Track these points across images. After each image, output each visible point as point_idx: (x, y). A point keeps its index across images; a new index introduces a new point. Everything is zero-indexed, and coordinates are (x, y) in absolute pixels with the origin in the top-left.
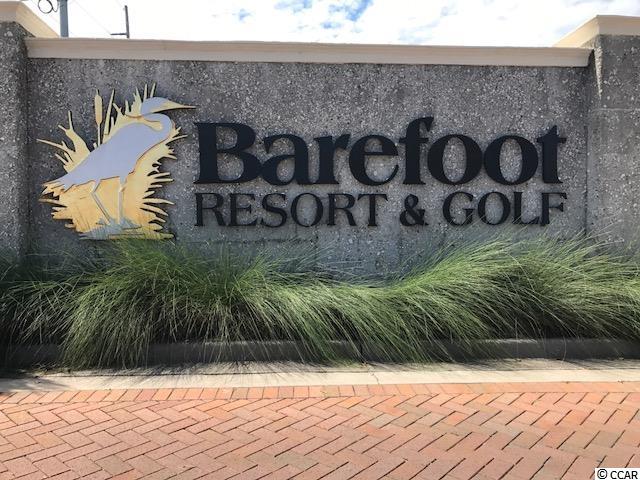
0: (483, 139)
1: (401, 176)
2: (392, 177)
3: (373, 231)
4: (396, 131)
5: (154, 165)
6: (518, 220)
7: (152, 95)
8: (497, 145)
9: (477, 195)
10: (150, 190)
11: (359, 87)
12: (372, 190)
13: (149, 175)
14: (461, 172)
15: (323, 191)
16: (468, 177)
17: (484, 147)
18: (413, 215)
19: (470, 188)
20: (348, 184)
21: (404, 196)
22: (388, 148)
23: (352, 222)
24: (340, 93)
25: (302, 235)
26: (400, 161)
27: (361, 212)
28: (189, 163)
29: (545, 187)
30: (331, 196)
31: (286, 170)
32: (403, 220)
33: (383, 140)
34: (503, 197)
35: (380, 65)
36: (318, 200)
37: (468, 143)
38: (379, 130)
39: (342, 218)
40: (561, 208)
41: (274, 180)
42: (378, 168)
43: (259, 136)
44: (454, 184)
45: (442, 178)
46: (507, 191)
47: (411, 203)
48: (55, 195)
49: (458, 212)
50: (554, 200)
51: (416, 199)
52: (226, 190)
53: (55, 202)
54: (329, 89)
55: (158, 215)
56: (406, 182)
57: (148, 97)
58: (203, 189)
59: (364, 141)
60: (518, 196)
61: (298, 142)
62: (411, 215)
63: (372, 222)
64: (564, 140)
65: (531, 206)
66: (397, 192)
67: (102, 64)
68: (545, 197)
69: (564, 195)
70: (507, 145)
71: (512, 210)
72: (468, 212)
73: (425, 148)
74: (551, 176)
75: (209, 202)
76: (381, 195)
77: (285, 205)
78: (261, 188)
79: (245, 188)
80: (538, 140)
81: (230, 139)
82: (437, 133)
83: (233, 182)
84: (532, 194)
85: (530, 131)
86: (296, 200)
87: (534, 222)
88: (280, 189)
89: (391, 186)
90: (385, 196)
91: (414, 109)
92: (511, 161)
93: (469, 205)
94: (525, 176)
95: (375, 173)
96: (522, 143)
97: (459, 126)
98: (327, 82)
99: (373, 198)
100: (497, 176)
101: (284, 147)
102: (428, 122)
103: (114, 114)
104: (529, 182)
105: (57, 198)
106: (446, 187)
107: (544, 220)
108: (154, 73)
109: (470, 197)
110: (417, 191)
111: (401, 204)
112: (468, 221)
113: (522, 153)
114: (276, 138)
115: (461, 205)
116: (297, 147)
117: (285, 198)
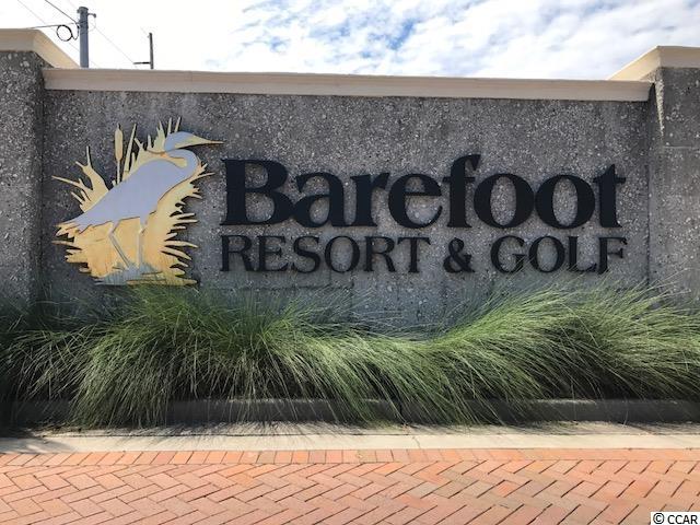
0: (535, 179)
1: (445, 218)
2: (435, 220)
3: (414, 278)
4: (439, 170)
5: (177, 205)
6: (573, 267)
7: (176, 129)
8: (550, 185)
9: (529, 240)
10: (172, 231)
11: (400, 122)
12: (413, 233)
13: (172, 215)
14: (511, 214)
15: (360, 233)
16: (518, 221)
17: (535, 187)
18: (458, 261)
19: (520, 232)
20: (387, 225)
21: (448, 240)
22: (431, 188)
23: (391, 268)
24: (380, 129)
25: (337, 280)
26: (444, 201)
27: (401, 257)
28: (215, 204)
29: (603, 232)
30: (369, 240)
31: (320, 211)
32: (447, 266)
33: (426, 179)
34: (556, 242)
35: (423, 99)
36: (354, 244)
37: (519, 184)
38: (423, 169)
39: (380, 263)
40: (620, 254)
41: (306, 221)
42: (420, 209)
43: (291, 175)
44: (503, 227)
45: (487, 217)
46: (561, 235)
47: (457, 247)
48: (69, 237)
49: (507, 259)
50: (612, 246)
51: (461, 244)
52: (254, 232)
53: (70, 244)
54: (367, 124)
55: (180, 258)
56: (451, 225)
57: (172, 132)
58: (230, 231)
59: (404, 180)
60: (573, 241)
61: (333, 181)
62: (456, 261)
63: (413, 268)
64: (623, 180)
65: (588, 251)
66: (441, 236)
67: (124, 96)
68: (603, 242)
69: (624, 241)
70: (561, 185)
71: (567, 256)
72: (518, 257)
73: (471, 188)
74: (609, 220)
75: (235, 245)
76: (424, 239)
77: (318, 249)
78: (292, 230)
79: (276, 230)
80: (595, 180)
81: (260, 178)
82: (484, 171)
83: (263, 223)
84: (588, 239)
85: (586, 170)
86: (331, 244)
87: (592, 269)
88: (313, 231)
89: (434, 229)
90: (427, 240)
91: (459, 146)
92: (565, 203)
93: (519, 250)
94: (581, 219)
95: (417, 215)
96: (577, 182)
97: (508, 165)
98: (365, 117)
99: (414, 242)
100: (551, 220)
101: (318, 186)
102: (475, 160)
103: (135, 150)
104: (585, 225)
105: (72, 240)
106: (494, 231)
107: (601, 268)
108: (179, 106)
109: (521, 242)
110: (462, 234)
111: (445, 249)
112: (519, 266)
113: (578, 194)
114: (309, 177)
115: (511, 250)
116: (332, 186)
117: (318, 241)
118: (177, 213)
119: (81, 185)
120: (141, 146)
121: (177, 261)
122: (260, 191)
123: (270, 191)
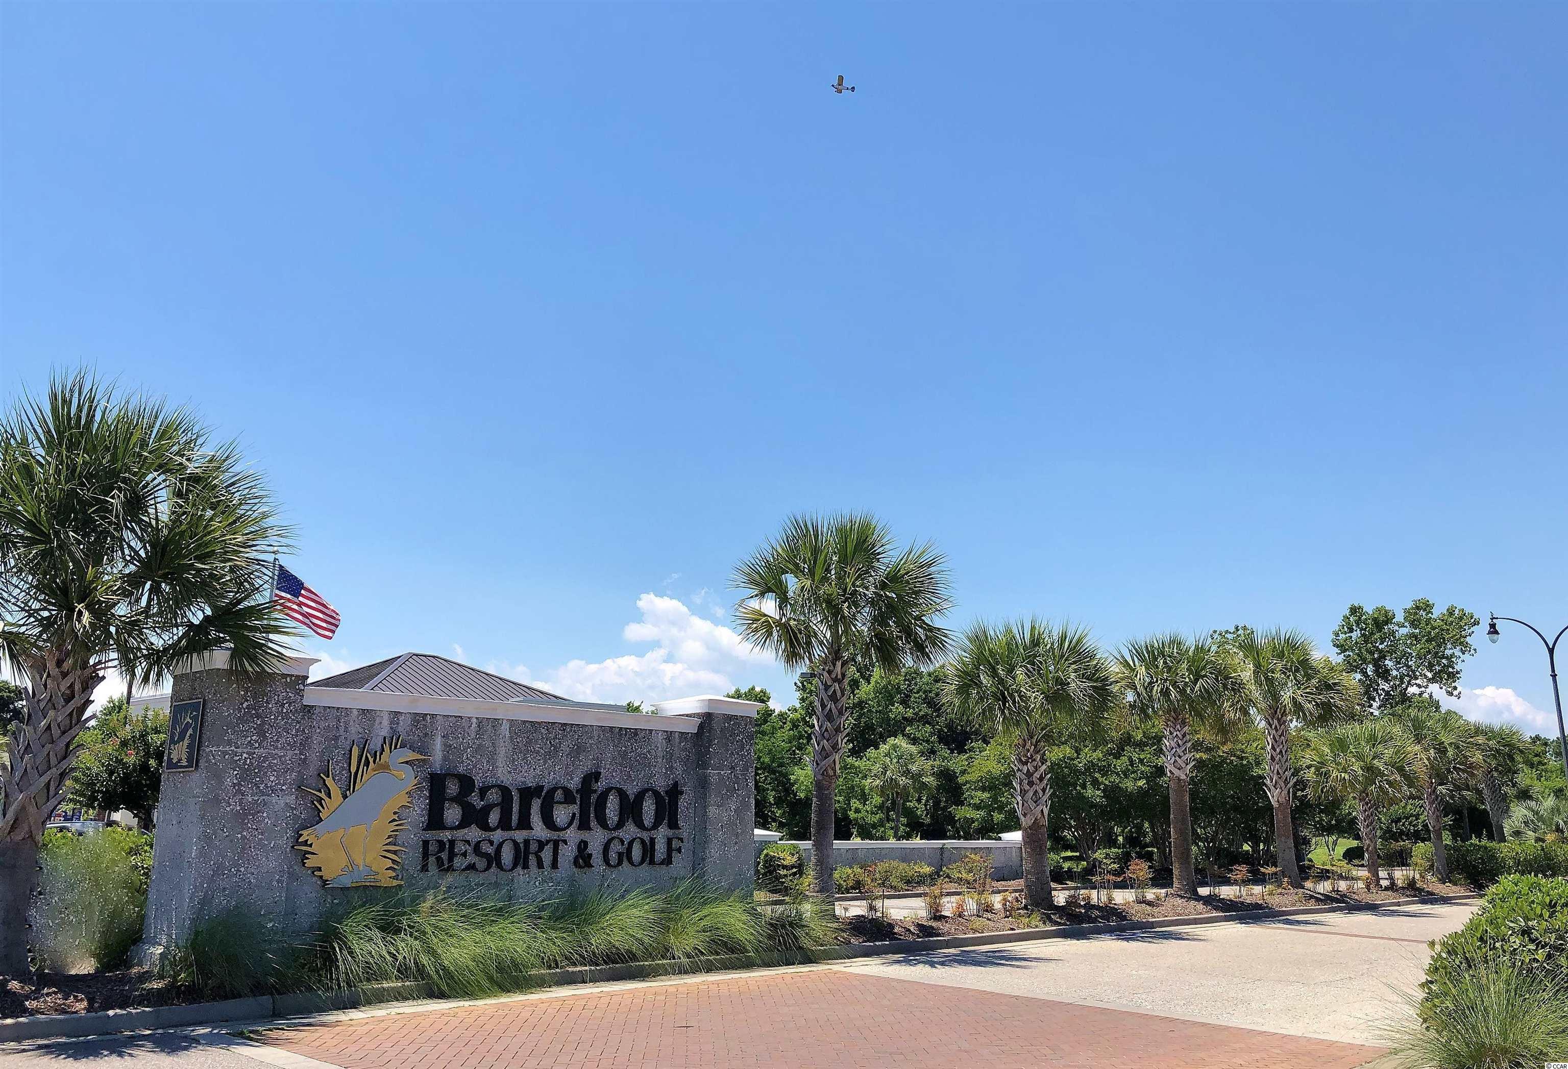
0: (632, 790)
1: (576, 823)
2: (570, 824)
3: (554, 873)
4: (574, 783)
6: (652, 862)
7: (398, 747)
8: (640, 796)
9: (627, 838)
10: (389, 837)
11: (550, 743)
12: (554, 835)
13: (390, 822)
14: (616, 819)
15: (520, 836)
16: (620, 825)
17: (632, 797)
19: (621, 833)
20: (539, 830)
21: (577, 841)
22: (569, 797)
23: (540, 865)
24: (537, 747)
25: (503, 877)
26: (575, 808)
28: (419, 812)
29: (670, 833)
30: (527, 842)
31: (494, 818)
32: (576, 863)
33: (566, 791)
34: (643, 842)
35: (565, 724)
36: (515, 843)
37: (622, 793)
38: (564, 782)
39: (532, 860)
41: (485, 827)
42: (561, 814)
43: (476, 785)
44: (610, 830)
45: (603, 823)
46: (645, 836)
47: (583, 846)
48: (309, 843)
49: (613, 856)
50: (675, 843)
51: (585, 843)
52: (446, 835)
53: (308, 849)
54: (529, 742)
55: (394, 861)
56: (579, 828)
58: (429, 835)
59: (553, 790)
60: (652, 841)
61: (505, 791)
62: (582, 859)
63: (554, 865)
64: (682, 793)
65: (660, 848)
66: (572, 835)
67: (355, 713)
68: (669, 841)
69: (681, 840)
70: (647, 795)
71: (649, 850)
72: (620, 855)
73: (594, 798)
74: (673, 825)
75: (433, 847)
76: (562, 840)
77: (490, 850)
78: (473, 833)
79: (462, 833)
80: (666, 792)
81: (452, 788)
82: (600, 786)
83: (452, 829)
84: (661, 834)
85: (661, 784)
86: (501, 845)
87: (662, 863)
88: (488, 834)
89: (569, 832)
90: (565, 842)
91: (585, 765)
92: (649, 808)
93: (620, 848)
94: (655, 826)
95: (558, 819)
96: (656, 794)
97: (615, 782)
98: (528, 738)
99: (556, 844)
100: (640, 825)
101: (493, 796)
102: (596, 776)
103: (367, 763)
104: (659, 828)
106: (606, 832)
107: (668, 861)
108: (397, 723)
109: (622, 841)
110: (585, 835)
111: (575, 848)
112: (620, 863)
113: (656, 803)
114: (489, 788)
115: (616, 847)
116: (503, 796)
117: (492, 843)
118: (394, 820)
119: (323, 795)
120: (371, 760)
121: (389, 864)
122: (453, 800)
123: (460, 799)
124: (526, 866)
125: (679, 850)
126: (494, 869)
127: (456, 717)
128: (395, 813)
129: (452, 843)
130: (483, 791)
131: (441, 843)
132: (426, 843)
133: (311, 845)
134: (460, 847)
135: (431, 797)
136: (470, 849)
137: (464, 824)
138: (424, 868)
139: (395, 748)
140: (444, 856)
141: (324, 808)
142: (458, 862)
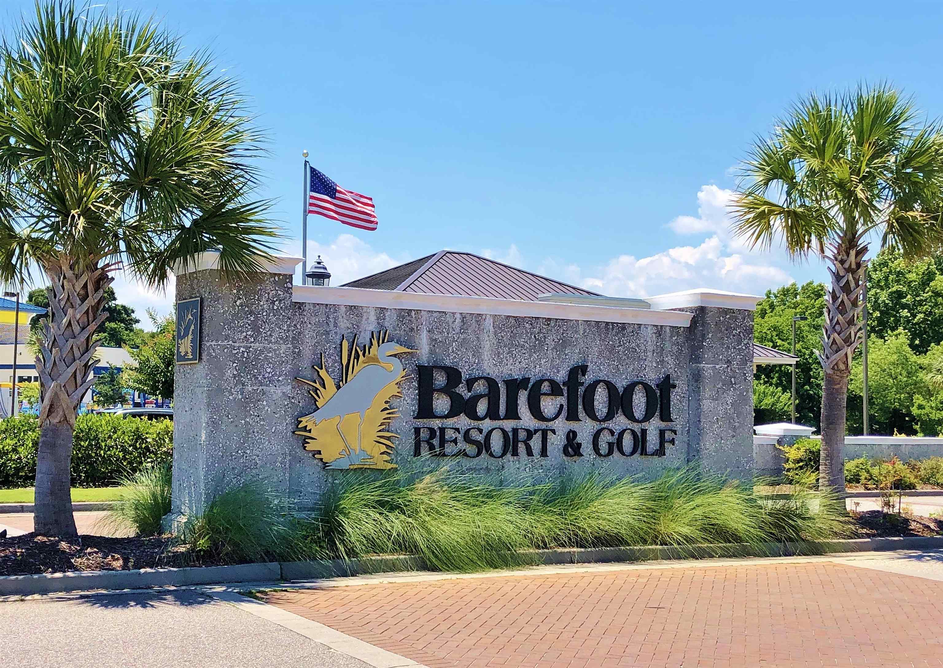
0: (621, 384)
1: (564, 413)
2: (558, 414)
3: (544, 462)
4: (561, 376)
6: (644, 452)
7: (386, 341)
8: (630, 389)
9: (617, 429)
10: (382, 424)
11: (535, 337)
12: (543, 425)
13: (382, 411)
14: (605, 410)
15: (509, 425)
16: (610, 416)
17: (621, 390)
18: (573, 447)
19: (610, 424)
20: (527, 419)
21: (566, 431)
22: (555, 390)
23: (530, 453)
24: (522, 341)
25: (493, 463)
26: (562, 400)
27: (536, 443)
28: (409, 401)
29: (663, 425)
30: (515, 431)
31: (482, 407)
32: (565, 451)
33: (552, 382)
34: (633, 432)
35: (549, 319)
36: (505, 433)
37: (610, 387)
38: (550, 374)
39: (522, 448)
41: (473, 416)
42: (549, 406)
43: (464, 376)
44: (600, 421)
45: (591, 413)
46: (637, 427)
47: (571, 436)
48: (308, 429)
49: (604, 447)
50: (668, 435)
51: (575, 434)
52: (436, 423)
53: (308, 434)
54: (513, 338)
55: (387, 446)
56: (568, 419)
58: (420, 423)
59: (540, 382)
60: (644, 432)
61: (491, 383)
62: (571, 448)
63: (544, 452)
64: (674, 386)
65: (653, 440)
66: (561, 427)
68: (662, 433)
69: (675, 432)
70: (639, 387)
71: (640, 443)
72: (610, 445)
73: (581, 390)
74: (666, 416)
75: (424, 434)
76: (551, 430)
77: (480, 438)
78: (463, 422)
79: (450, 422)
80: (657, 386)
81: (440, 379)
82: (588, 378)
83: (441, 417)
84: (652, 430)
85: (652, 378)
86: (490, 432)
87: (655, 453)
88: (478, 423)
89: (557, 422)
90: (554, 432)
91: (573, 357)
92: (639, 403)
93: (610, 438)
94: (647, 417)
95: (546, 410)
96: (647, 387)
97: (602, 376)
98: (512, 332)
99: (544, 432)
100: (630, 416)
101: (480, 387)
102: (583, 369)
103: (357, 357)
104: (651, 420)
106: (594, 423)
107: (660, 452)
109: (612, 433)
110: (573, 425)
111: (564, 437)
112: (610, 452)
113: (647, 396)
114: (476, 379)
115: (605, 439)
116: (490, 387)
117: (481, 431)
118: (385, 409)
119: (318, 386)
120: (361, 353)
121: (383, 449)
122: (441, 390)
123: (448, 390)
124: (515, 453)
125: (672, 442)
126: (484, 455)
127: (440, 312)
128: (386, 402)
129: (442, 430)
130: (470, 383)
131: (432, 431)
132: (417, 431)
133: (310, 431)
134: (450, 434)
135: (420, 388)
136: (460, 437)
137: (452, 413)
138: (417, 452)
139: (383, 342)
140: (436, 442)
141: (319, 398)
142: (449, 448)
